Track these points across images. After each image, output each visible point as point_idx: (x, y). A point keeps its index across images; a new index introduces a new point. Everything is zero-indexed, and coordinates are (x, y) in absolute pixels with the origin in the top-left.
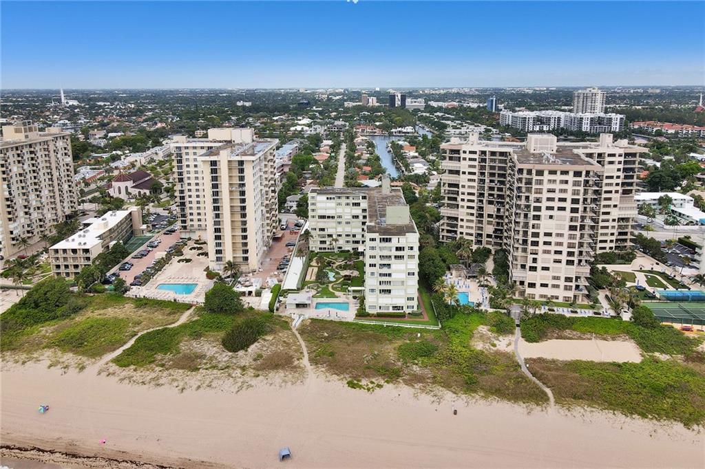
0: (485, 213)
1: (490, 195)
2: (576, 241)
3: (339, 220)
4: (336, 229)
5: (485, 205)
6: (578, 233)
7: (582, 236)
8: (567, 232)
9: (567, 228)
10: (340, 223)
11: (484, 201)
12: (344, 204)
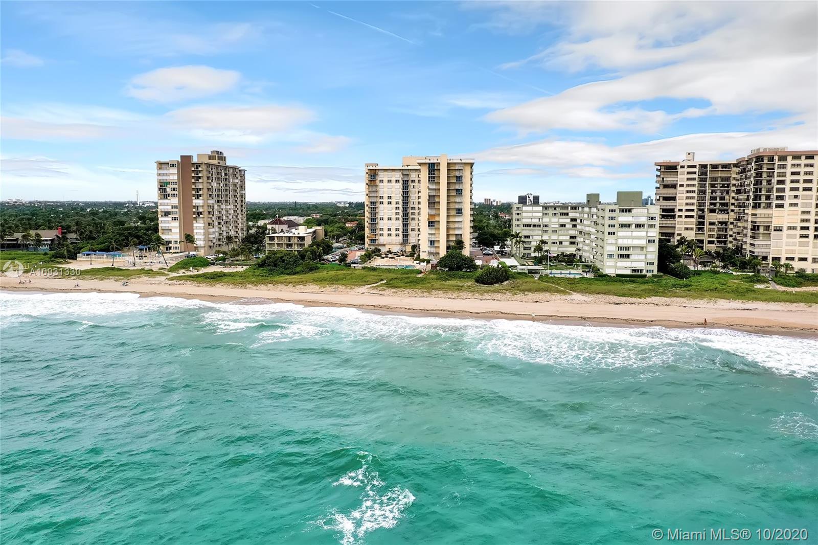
0: (707, 221)
1: (711, 204)
3: (545, 229)
4: (542, 236)
5: (706, 213)
8: (814, 210)
9: (814, 205)
10: (546, 231)
11: (706, 210)
12: (551, 214)
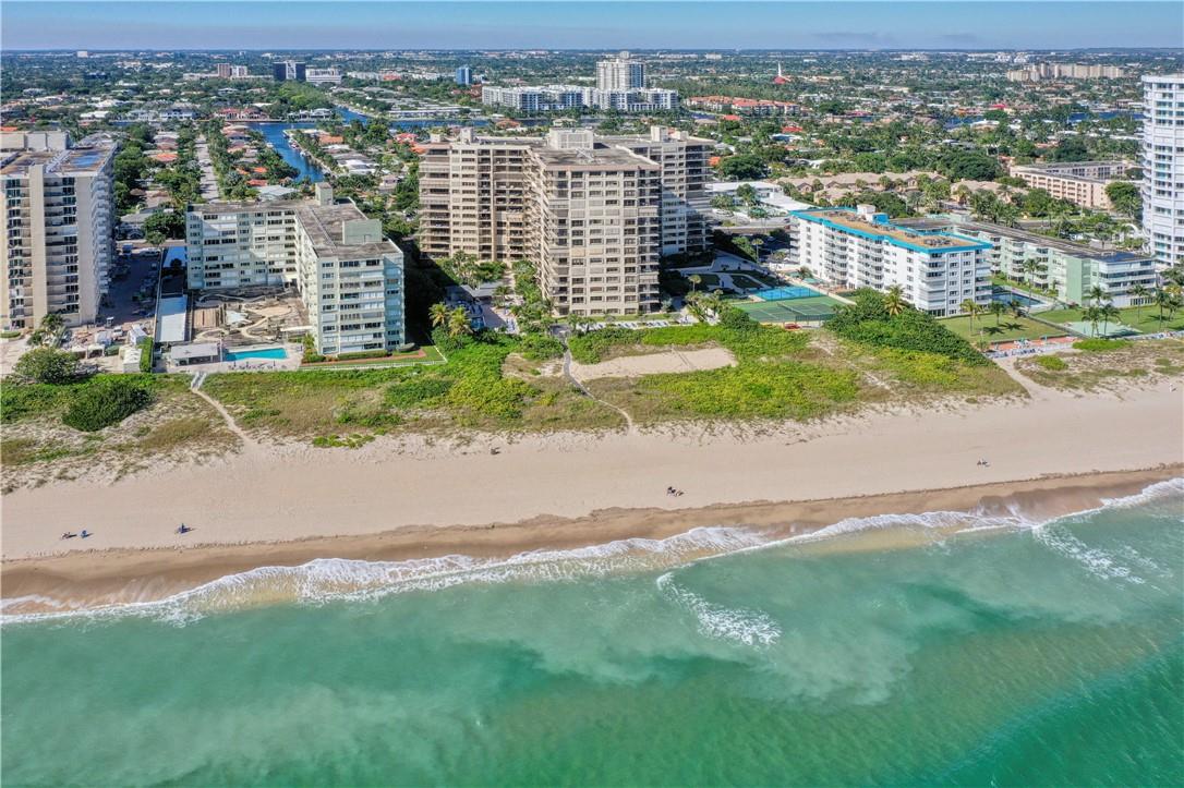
1: (499, 200)
2: (636, 246)
5: (492, 212)
6: (636, 237)
7: (643, 240)
8: (622, 237)
9: (622, 232)
11: (492, 208)
12: (252, 223)
